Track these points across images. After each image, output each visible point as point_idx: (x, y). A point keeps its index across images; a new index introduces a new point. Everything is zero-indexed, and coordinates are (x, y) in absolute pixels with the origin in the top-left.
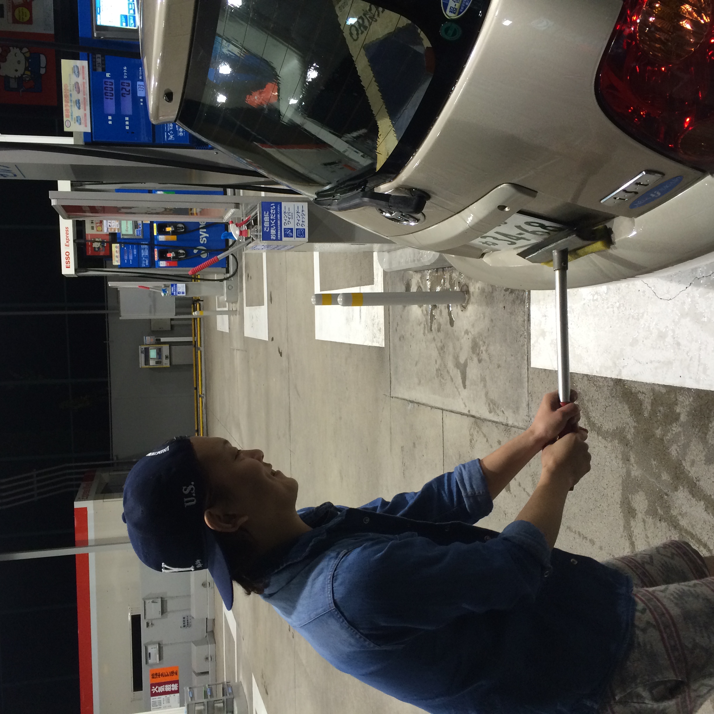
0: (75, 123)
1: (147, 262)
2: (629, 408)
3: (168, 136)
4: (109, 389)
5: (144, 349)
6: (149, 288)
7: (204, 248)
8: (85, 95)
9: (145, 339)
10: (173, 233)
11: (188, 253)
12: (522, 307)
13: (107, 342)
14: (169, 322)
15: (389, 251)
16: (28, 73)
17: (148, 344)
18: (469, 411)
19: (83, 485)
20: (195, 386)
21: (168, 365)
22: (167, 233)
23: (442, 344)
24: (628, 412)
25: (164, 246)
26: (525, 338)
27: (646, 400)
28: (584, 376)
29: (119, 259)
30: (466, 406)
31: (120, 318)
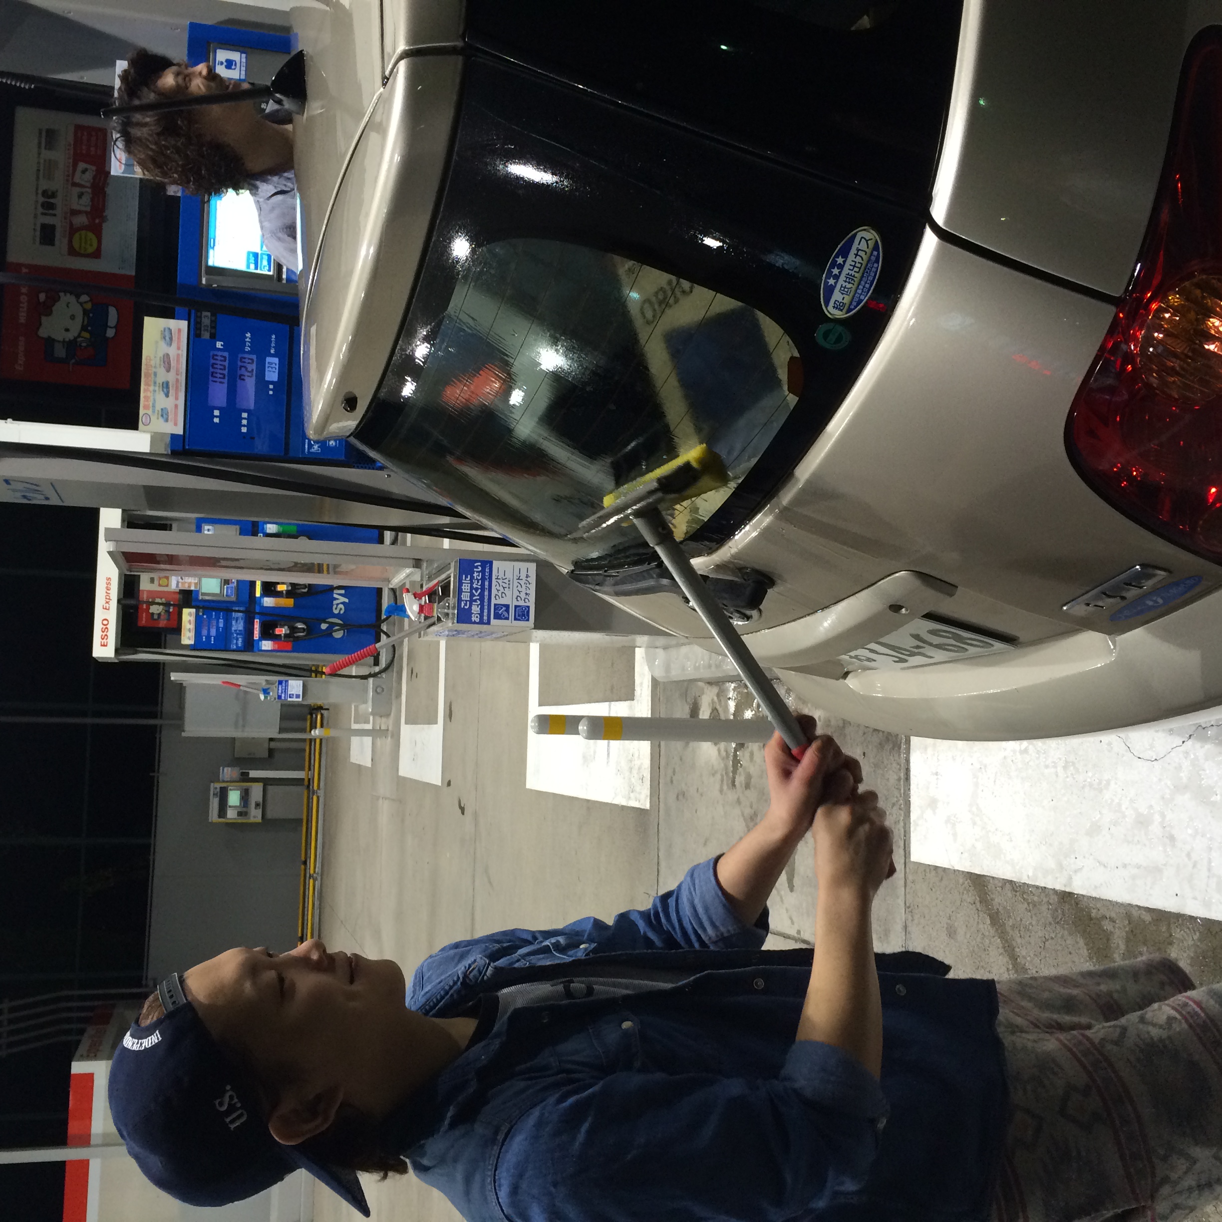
0: (158, 419)
1: (240, 640)
2: (1086, 944)
3: (310, 446)
4: (151, 858)
5: (218, 790)
6: (240, 686)
7: (340, 622)
8: (178, 375)
9: (223, 770)
10: (289, 594)
11: (312, 629)
12: (896, 756)
13: (155, 774)
14: (266, 745)
15: (665, 648)
16: (87, 335)
17: (227, 782)
18: (799, 932)
19: (91, 1030)
20: (303, 859)
21: (259, 819)
22: (279, 594)
23: (753, 812)
24: (1085, 951)
25: (271, 615)
26: (900, 809)
27: (1117, 932)
28: (1005, 883)
29: (192, 634)
30: (793, 923)
31: (183, 734)
